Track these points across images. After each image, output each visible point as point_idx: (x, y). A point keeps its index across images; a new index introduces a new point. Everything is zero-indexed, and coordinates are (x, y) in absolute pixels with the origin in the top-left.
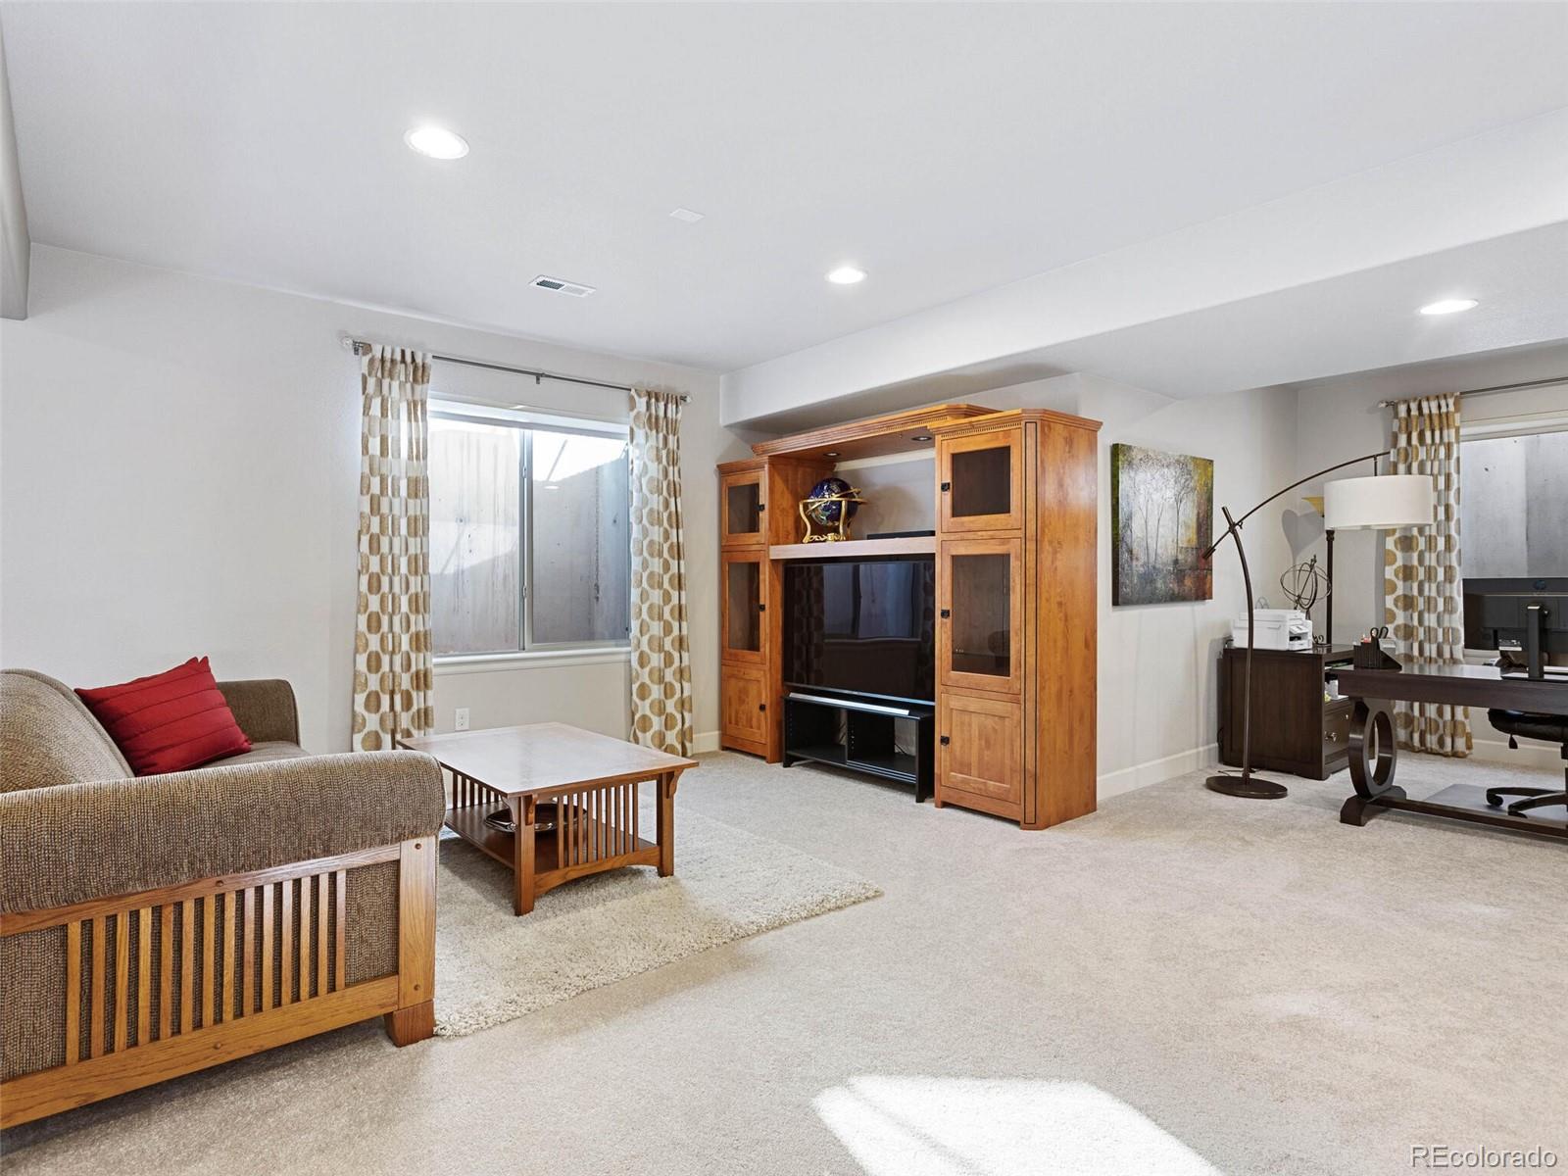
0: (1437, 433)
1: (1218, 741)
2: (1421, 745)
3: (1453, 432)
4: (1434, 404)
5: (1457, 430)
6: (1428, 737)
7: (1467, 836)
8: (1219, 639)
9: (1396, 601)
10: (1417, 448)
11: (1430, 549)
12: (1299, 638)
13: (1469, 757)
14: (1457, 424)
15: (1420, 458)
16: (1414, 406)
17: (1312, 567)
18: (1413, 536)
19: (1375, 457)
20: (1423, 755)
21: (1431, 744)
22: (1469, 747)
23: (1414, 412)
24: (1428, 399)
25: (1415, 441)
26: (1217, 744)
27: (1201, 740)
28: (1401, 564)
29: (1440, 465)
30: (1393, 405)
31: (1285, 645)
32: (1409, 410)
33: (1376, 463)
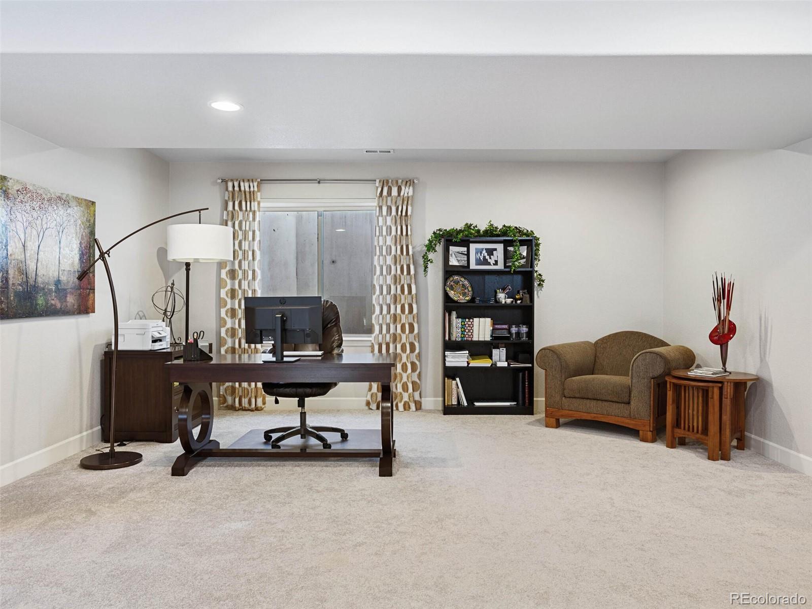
0: (248, 203)
1: (101, 425)
2: (240, 406)
3: (256, 203)
4: (247, 184)
5: (259, 203)
6: (243, 399)
7: (247, 468)
8: (102, 345)
9: (227, 312)
10: (238, 212)
11: (245, 278)
12: (161, 341)
13: (265, 409)
14: (259, 199)
15: (239, 219)
16: (236, 184)
17: (172, 288)
18: (235, 269)
19: (199, 210)
20: (240, 412)
21: (245, 404)
22: (264, 403)
23: (237, 188)
24: (244, 181)
25: (237, 207)
26: (100, 427)
27: (85, 427)
28: (230, 288)
29: (250, 224)
30: (225, 181)
31: (148, 346)
32: (234, 187)
33: (200, 215)
